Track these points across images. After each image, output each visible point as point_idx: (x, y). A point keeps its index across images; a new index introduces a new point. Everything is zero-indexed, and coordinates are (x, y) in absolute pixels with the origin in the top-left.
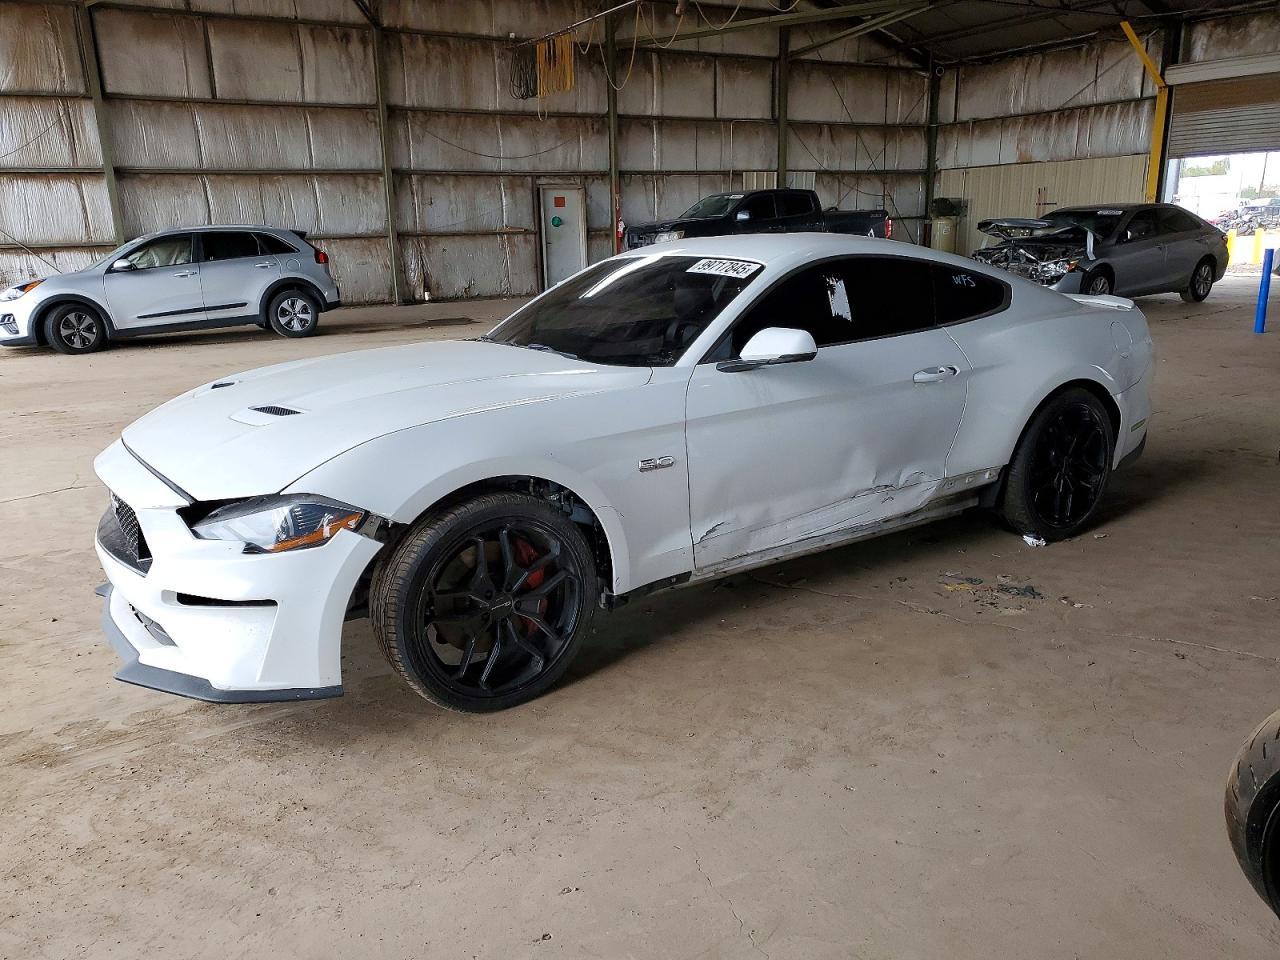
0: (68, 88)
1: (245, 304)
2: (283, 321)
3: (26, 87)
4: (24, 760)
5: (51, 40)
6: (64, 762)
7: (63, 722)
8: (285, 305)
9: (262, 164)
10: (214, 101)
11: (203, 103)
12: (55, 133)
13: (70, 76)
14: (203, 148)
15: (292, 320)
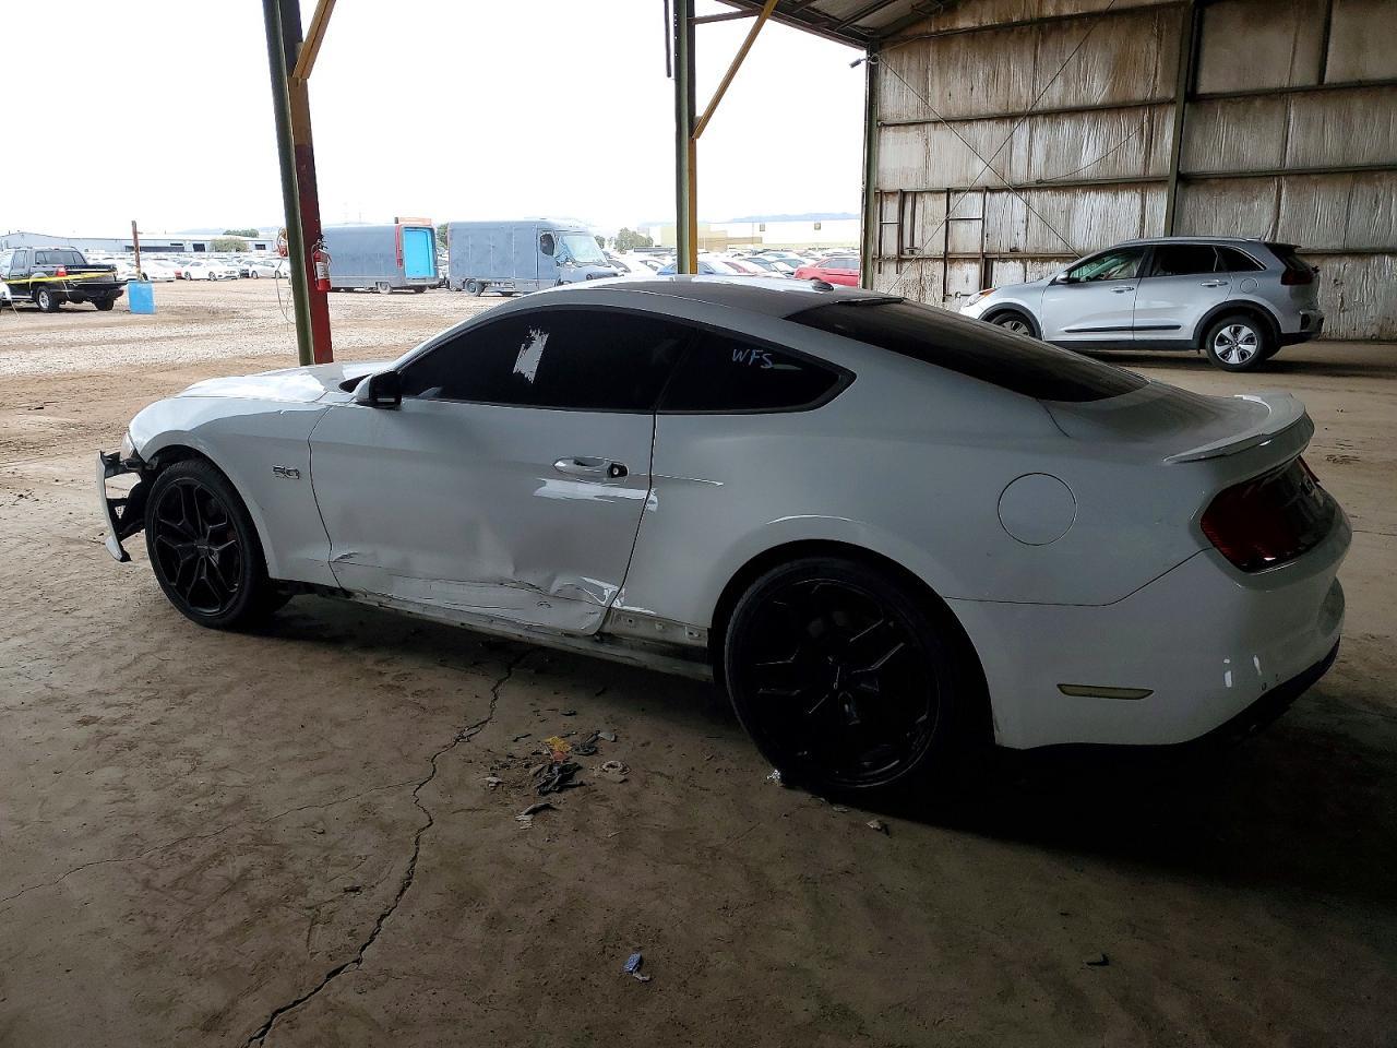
0: (1158, 95)
1: (1178, 327)
2: (1219, 350)
3: (1119, 99)
5: (1153, 47)
8: (1225, 332)
9: (1361, 160)
10: (1320, 87)
11: (1305, 92)
12: (1135, 141)
13: (1164, 81)
14: (1289, 145)
15: (1230, 349)
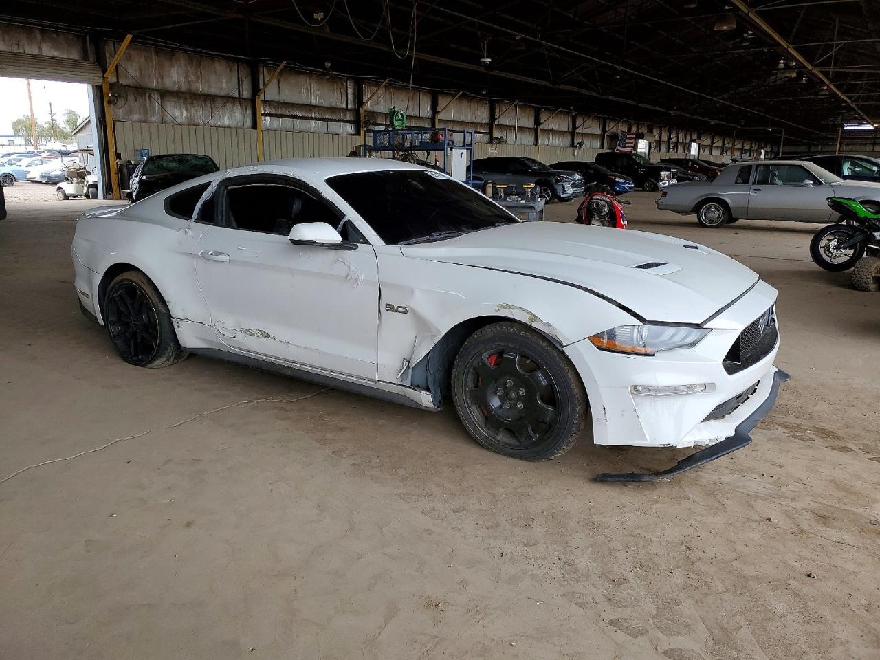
4: (835, 436)
6: (817, 428)
7: (807, 444)
